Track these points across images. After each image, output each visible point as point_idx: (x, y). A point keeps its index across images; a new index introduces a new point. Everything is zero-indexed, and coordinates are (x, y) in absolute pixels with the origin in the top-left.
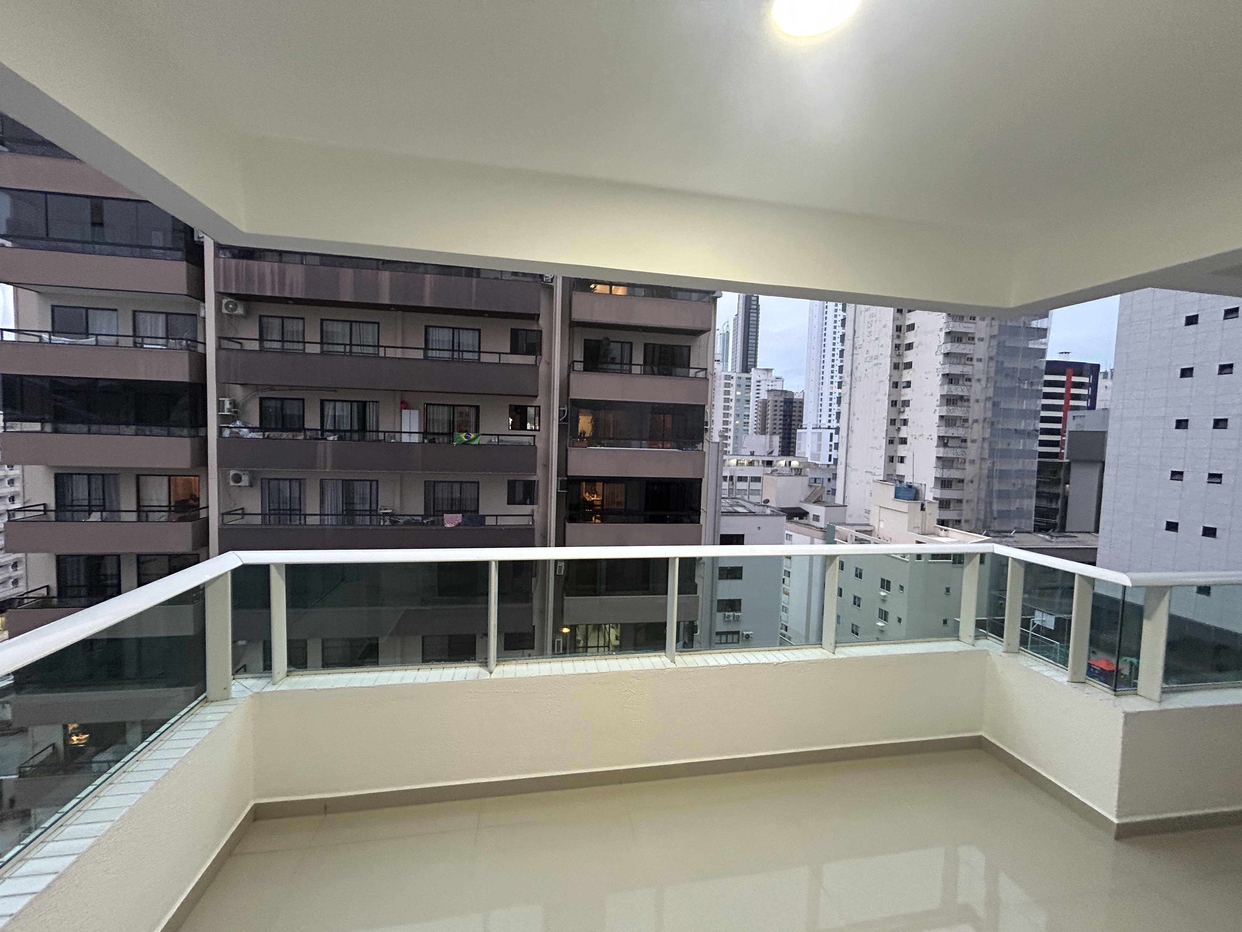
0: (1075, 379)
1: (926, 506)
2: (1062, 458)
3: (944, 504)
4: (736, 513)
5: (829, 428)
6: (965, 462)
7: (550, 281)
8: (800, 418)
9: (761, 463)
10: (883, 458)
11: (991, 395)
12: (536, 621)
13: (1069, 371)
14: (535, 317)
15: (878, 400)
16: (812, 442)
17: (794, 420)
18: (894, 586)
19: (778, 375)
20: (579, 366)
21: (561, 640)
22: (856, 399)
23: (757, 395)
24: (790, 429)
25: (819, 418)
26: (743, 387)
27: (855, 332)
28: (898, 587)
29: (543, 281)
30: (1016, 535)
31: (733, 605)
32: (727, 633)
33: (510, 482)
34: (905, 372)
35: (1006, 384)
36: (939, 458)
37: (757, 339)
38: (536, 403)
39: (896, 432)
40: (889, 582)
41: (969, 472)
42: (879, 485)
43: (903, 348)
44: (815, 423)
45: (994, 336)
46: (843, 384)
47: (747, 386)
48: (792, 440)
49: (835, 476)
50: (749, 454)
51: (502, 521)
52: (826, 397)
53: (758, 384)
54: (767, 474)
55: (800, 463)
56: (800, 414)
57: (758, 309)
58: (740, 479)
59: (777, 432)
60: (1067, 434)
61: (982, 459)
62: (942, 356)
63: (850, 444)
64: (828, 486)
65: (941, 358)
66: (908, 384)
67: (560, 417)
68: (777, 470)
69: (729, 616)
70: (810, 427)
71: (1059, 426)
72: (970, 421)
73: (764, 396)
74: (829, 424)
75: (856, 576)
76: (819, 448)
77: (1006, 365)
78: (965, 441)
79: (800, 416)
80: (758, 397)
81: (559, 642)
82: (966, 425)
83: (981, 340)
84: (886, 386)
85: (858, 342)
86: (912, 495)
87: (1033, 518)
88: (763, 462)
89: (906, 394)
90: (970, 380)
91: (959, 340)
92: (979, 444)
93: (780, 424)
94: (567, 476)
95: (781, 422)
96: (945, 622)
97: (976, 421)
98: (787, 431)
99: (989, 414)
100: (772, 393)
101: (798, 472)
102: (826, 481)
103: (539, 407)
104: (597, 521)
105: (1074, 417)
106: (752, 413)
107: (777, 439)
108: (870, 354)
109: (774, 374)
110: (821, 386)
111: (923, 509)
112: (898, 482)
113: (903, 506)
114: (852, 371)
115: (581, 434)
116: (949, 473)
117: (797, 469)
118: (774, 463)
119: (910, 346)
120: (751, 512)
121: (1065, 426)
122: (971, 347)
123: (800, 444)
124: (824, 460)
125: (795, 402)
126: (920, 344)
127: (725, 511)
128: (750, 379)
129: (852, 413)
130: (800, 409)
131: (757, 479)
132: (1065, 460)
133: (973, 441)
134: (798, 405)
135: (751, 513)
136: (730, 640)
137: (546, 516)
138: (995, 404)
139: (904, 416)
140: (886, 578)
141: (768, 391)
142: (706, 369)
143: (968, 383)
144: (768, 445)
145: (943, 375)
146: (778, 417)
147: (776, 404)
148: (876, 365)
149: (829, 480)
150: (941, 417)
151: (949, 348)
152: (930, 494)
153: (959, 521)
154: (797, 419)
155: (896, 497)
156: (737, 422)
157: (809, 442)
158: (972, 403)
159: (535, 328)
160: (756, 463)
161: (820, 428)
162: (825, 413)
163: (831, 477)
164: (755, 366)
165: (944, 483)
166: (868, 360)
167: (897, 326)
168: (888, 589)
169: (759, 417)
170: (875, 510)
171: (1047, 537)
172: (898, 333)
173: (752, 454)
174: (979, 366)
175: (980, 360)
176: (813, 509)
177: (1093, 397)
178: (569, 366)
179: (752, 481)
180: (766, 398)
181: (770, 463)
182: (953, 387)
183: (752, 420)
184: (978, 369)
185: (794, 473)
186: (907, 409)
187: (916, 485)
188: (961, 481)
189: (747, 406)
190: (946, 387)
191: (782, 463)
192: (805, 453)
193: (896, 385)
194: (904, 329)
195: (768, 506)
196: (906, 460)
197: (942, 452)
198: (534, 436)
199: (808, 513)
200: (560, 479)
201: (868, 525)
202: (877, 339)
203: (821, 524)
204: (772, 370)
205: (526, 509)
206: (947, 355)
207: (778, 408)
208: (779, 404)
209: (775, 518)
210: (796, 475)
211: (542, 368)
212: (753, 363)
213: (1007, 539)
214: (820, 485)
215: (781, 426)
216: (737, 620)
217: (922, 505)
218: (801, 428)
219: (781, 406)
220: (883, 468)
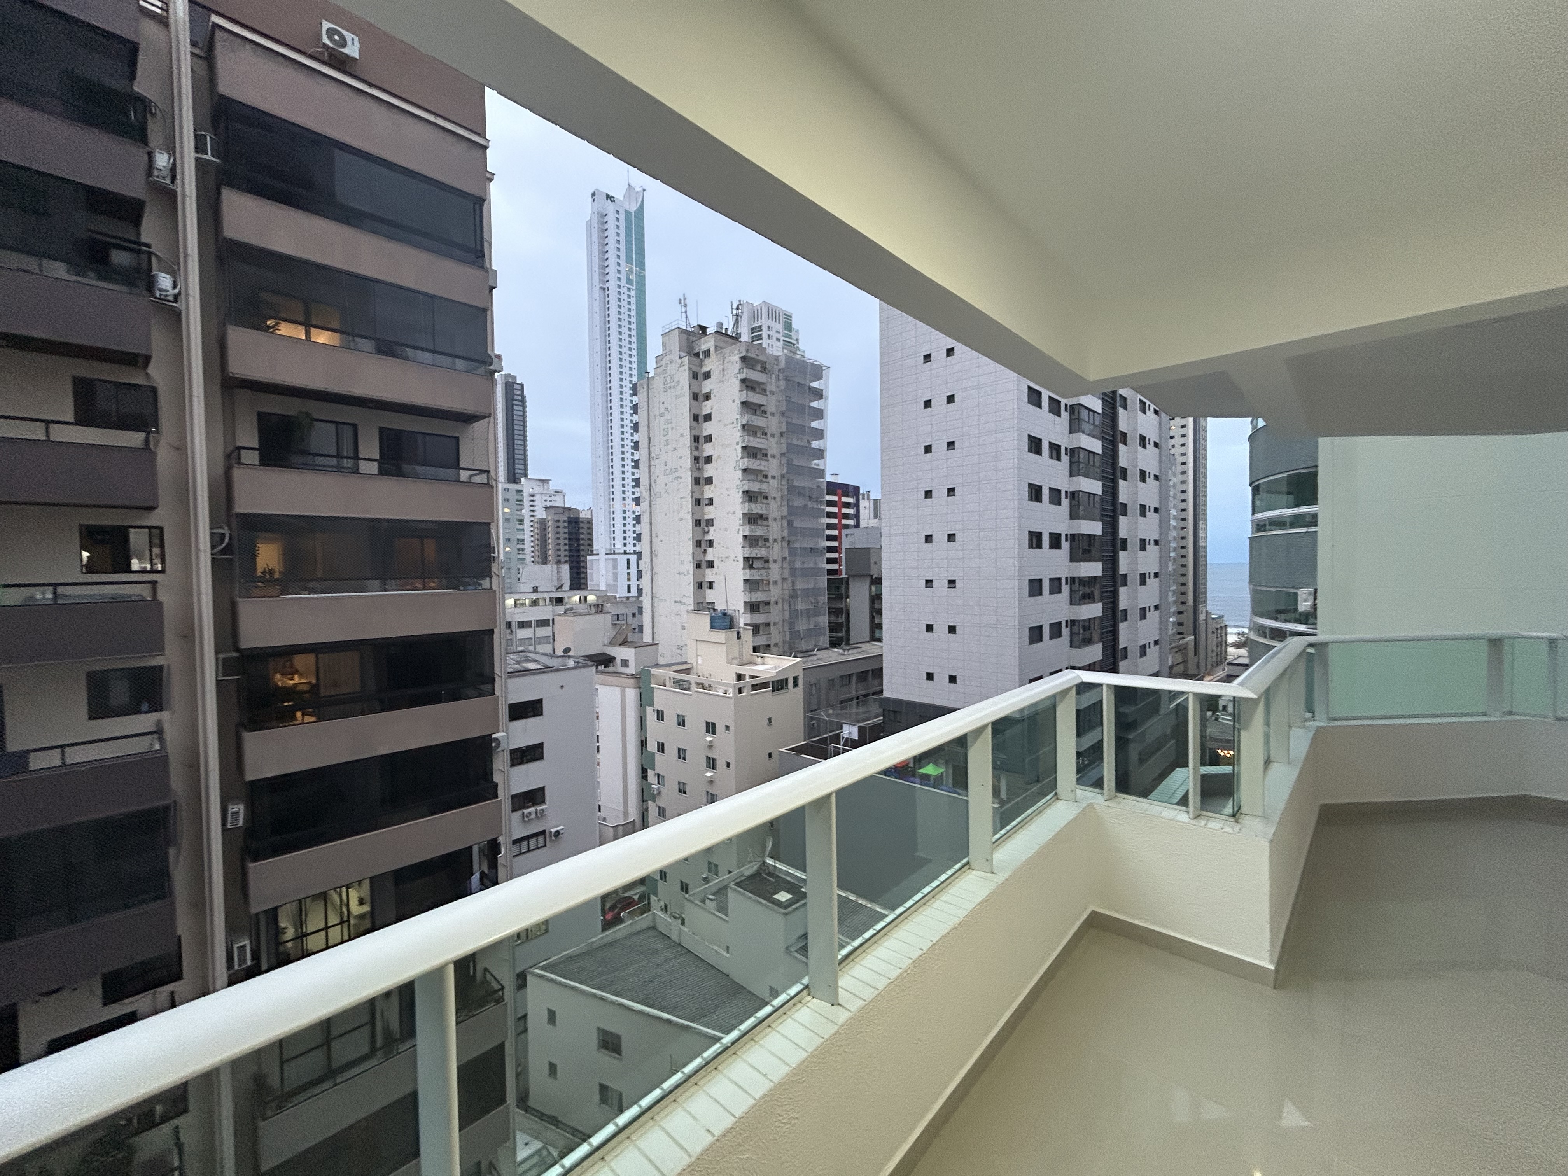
0: (844, 499)
1: (742, 634)
2: (841, 574)
3: (756, 629)
4: (527, 672)
5: (625, 553)
6: (769, 584)
7: (171, 298)
8: (589, 542)
9: (548, 601)
10: (692, 584)
11: (785, 514)
12: (184, 927)
13: (839, 491)
14: (139, 361)
15: (682, 519)
16: (607, 571)
17: (583, 545)
18: (720, 728)
19: (558, 489)
20: (252, 457)
21: (247, 942)
22: (658, 518)
23: (532, 514)
24: (579, 556)
25: (613, 542)
26: (513, 502)
27: (650, 439)
28: (724, 729)
29: (154, 296)
30: (818, 653)
31: (534, 797)
32: (528, 838)
33: (91, 676)
34: (707, 487)
35: (798, 502)
36: (746, 581)
37: (525, 440)
38: (153, 519)
39: (702, 555)
40: (714, 725)
41: (774, 594)
42: (693, 616)
43: (702, 460)
44: (609, 547)
45: (784, 454)
46: (642, 499)
47: (518, 501)
48: (582, 570)
49: (640, 610)
50: (531, 590)
51: (76, 756)
52: (619, 516)
53: (532, 498)
54: (560, 615)
55: (598, 597)
56: (589, 537)
57: (523, 401)
58: (522, 625)
59: (563, 560)
60: (843, 550)
61: (784, 579)
62: (740, 472)
63: (656, 570)
64: (634, 623)
65: (739, 474)
66: (711, 502)
67: (213, 547)
68: (571, 609)
69: (530, 813)
70: (602, 552)
71: (836, 544)
72: (771, 541)
73: (541, 514)
74: (625, 549)
75: (679, 724)
76: (615, 577)
77: (796, 483)
78: (767, 561)
79: (589, 539)
80: (533, 516)
81: (242, 948)
82: (768, 544)
83: (773, 456)
84: (688, 504)
85: (655, 451)
86: (727, 623)
87: (828, 634)
88: (551, 599)
89: (709, 513)
90: (766, 498)
91: (755, 456)
92: (779, 564)
93: (565, 550)
94: (238, 650)
95: (567, 547)
96: (770, 755)
97: (775, 540)
98: (575, 559)
99: (785, 533)
100: (553, 511)
101: (599, 608)
102: (630, 617)
103: (161, 529)
104: (308, 719)
105: (847, 535)
106: (527, 536)
107: (566, 568)
108: (669, 466)
109: (553, 486)
110: (612, 503)
111: (739, 638)
112: (712, 611)
113: (720, 636)
114: (650, 485)
115: (264, 573)
116: (756, 595)
117: (597, 606)
118: (566, 600)
119: (708, 460)
120: (547, 667)
121: (840, 544)
122: (763, 463)
123: (592, 574)
124: (622, 592)
125: (582, 522)
126: (719, 457)
127: (511, 670)
128: (521, 491)
129: (654, 535)
130: (589, 531)
131: (544, 623)
132: (844, 576)
133: (775, 561)
134: (586, 526)
135: (547, 669)
136: (532, 846)
137: (193, 728)
138: (790, 523)
139: (709, 537)
140: (711, 721)
141: (546, 508)
142: (488, 472)
143: (765, 501)
144: (555, 578)
145: (743, 492)
146: (562, 542)
147: (558, 524)
148: (677, 478)
149: (634, 615)
150: (745, 537)
151: (746, 464)
152: (743, 619)
153: (768, 646)
154: (586, 544)
155: (712, 627)
156: (508, 549)
157: (603, 572)
158: (770, 522)
159: (140, 381)
160: (541, 602)
161: (614, 553)
162: (619, 535)
163: (636, 611)
164: (526, 475)
165: (753, 607)
166: (668, 472)
167: (695, 436)
168: (714, 733)
169: (536, 542)
170: (692, 645)
171: (841, 651)
172: (696, 444)
173: (535, 590)
174: (774, 483)
175: (774, 477)
176: (621, 653)
177: (857, 516)
178: (228, 456)
179: (538, 626)
180: (544, 517)
181: (559, 601)
182: (753, 505)
183: (528, 546)
184: (772, 487)
185: (593, 611)
186: (711, 529)
187: (730, 612)
188: (767, 603)
189: (520, 527)
190: (747, 504)
191: (576, 598)
192: (598, 585)
193: (698, 502)
194: (702, 440)
195: (569, 657)
196: (715, 585)
197: (748, 574)
198: (154, 583)
199: (615, 658)
200: (221, 656)
201: (686, 663)
202: (675, 449)
203: (631, 670)
204: (549, 480)
205: (145, 721)
206: (745, 470)
207: (561, 530)
208: (561, 524)
209: (583, 670)
210: (597, 612)
211: (164, 456)
212: (522, 472)
213: (811, 658)
214: (624, 622)
215: (567, 553)
216: (541, 815)
217: (738, 633)
218: (592, 554)
219: (565, 527)
220: (692, 596)
